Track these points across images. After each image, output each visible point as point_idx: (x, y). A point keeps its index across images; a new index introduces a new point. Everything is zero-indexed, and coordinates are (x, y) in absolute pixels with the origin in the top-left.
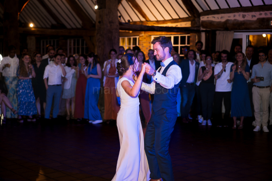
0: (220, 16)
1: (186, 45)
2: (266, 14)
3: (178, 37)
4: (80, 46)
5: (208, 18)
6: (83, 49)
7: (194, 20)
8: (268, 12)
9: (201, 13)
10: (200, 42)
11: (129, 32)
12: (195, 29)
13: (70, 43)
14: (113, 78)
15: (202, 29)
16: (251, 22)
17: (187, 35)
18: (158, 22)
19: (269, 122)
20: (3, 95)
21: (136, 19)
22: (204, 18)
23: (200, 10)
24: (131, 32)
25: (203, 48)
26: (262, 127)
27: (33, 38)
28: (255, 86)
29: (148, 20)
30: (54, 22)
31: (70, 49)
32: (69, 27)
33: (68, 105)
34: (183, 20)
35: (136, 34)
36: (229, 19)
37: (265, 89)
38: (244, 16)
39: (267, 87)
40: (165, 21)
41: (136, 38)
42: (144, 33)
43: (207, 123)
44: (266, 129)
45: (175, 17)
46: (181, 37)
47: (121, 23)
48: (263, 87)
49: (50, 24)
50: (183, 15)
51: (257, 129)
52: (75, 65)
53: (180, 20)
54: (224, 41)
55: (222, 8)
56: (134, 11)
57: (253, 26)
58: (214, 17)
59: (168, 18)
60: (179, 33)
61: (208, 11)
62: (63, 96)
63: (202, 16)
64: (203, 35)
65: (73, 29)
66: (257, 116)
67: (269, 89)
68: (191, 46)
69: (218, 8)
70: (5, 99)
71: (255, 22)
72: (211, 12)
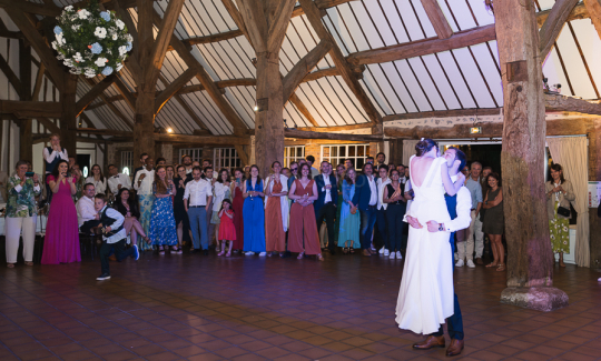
0: (407, 121)
3: (354, 147)
4: (230, 157)
5: (392, 123)
6: (233, 161)
7: (375, 126)
9: (384, 117)
10: (382, 153)
11: (293, 140)
12: (377, 137)
13: (217, 153)
14: (279, 197)
15: (385, 137)
16: (447, 130)
17: (365, 145)
18: (328, 127)
19: (474, 254)
20: (134, 219)
21: (300, 124)
22: (387, 124)
23: (383, 115)
24: (295, 140)
25: (386, 163)
26: (465, 261)
27: (170, 146)
29: (316, 126)
30: (198, 128)
31: (217, 161)
32: (215, 133)
34: (362, 126)
35: (301, 143)
36: (419, 125)
38: (437, 122)
40: (338, 127)
41: (301, 148)
42: (312, 142)
43: (396, 255)
44: (471, 264)
45: (351, 122)
46: (358, 146)
47: (287, 129)
49: (192, 129)
50: (362, 120)
51: (460, 263)
52: (229, 180)
53: (357, 126)
55: (409, 111)
56: (299, 114)
57: (449, 135)
58: (400, 123)
59: (341, 123)
60: (356, 142)
61: (392, 115)
63: (385, 121)
64: (387, 144)
65: (221, 136)
69: (404, 112)
70: (137, 225)
71: (452, 129)
72: (396, 117)
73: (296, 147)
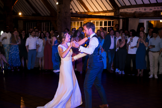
0: (131, 9)
1: (111, 26)
2: (158, 8)
3: (107, 21)
4: (49, 27)
5: (124, 10)
7: (116, 11)
8: (159, 7)
9: (120, 7)
11: (78, 19)
12: (117, 17)
13: (44, 25)
15: (120, 17)
16: (149, 13)
17: (112, 21)
18: (95, 12)
20: (2, 55)
21: (82, 11)
22: (122, 11)
23: (120, 6)
24: (79, 18)
26: (154, 75)
27: (22, 21)
28: (150, 51)
29: (89, 12)
30: (34, 12)
31: (43, 28)
32: (42, 15)
33: (40, 61)
35: (82, 20)
36: (137, 11)
37: (156, 53)
38: (145, 10)
39: (157, 52)
40: (99, 12)
41: (82, 22)
42: (87, 19)
43: (122, 73)
44: (156, 77)
45: (105, 9)
46: (108, 21)
47: (72, 13)
48: (155, 52)
49: (32, 13)
50: (110, 8)
51: (151, 76)
53: (108, 12)
54: (133, 24)
55: (132, 4)
56: (81, 6)
57: (150, 16)
58: (128, 10)
59: (101, 10)
60: (107, 19)
61: (124, 6)
62: (37, 56)
63: (121, 9)
64: (121, 20)
65: (45, 16)
66: (151, 69)
67: (158, 53)
68: (114, 27)
69: (130, 4)
70: (3, 58)
71: (152, 13)
72: (126, 7)
73: (80, 22)
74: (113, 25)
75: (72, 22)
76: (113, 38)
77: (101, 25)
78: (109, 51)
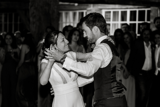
1: (146, 21)
3: (135, 11)
11: (74, 5)
17: (146, 10)
24: (76, 4)
35: (82, 7)
42: (93, 6)
46: (139, 11)
60: (137, 7)
68: (151, 23)
73: (78, 12)
74: (148, 20)
75: (60, 12)
76: (150, 46)
77: (123, 18)
78: (141, 74)
